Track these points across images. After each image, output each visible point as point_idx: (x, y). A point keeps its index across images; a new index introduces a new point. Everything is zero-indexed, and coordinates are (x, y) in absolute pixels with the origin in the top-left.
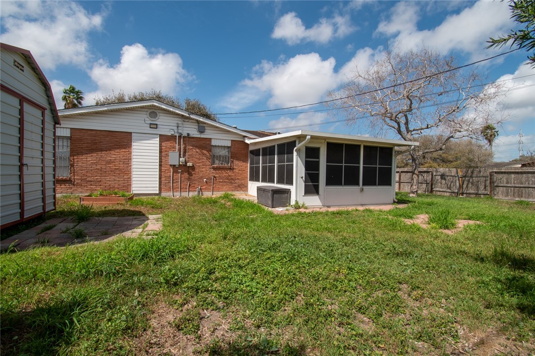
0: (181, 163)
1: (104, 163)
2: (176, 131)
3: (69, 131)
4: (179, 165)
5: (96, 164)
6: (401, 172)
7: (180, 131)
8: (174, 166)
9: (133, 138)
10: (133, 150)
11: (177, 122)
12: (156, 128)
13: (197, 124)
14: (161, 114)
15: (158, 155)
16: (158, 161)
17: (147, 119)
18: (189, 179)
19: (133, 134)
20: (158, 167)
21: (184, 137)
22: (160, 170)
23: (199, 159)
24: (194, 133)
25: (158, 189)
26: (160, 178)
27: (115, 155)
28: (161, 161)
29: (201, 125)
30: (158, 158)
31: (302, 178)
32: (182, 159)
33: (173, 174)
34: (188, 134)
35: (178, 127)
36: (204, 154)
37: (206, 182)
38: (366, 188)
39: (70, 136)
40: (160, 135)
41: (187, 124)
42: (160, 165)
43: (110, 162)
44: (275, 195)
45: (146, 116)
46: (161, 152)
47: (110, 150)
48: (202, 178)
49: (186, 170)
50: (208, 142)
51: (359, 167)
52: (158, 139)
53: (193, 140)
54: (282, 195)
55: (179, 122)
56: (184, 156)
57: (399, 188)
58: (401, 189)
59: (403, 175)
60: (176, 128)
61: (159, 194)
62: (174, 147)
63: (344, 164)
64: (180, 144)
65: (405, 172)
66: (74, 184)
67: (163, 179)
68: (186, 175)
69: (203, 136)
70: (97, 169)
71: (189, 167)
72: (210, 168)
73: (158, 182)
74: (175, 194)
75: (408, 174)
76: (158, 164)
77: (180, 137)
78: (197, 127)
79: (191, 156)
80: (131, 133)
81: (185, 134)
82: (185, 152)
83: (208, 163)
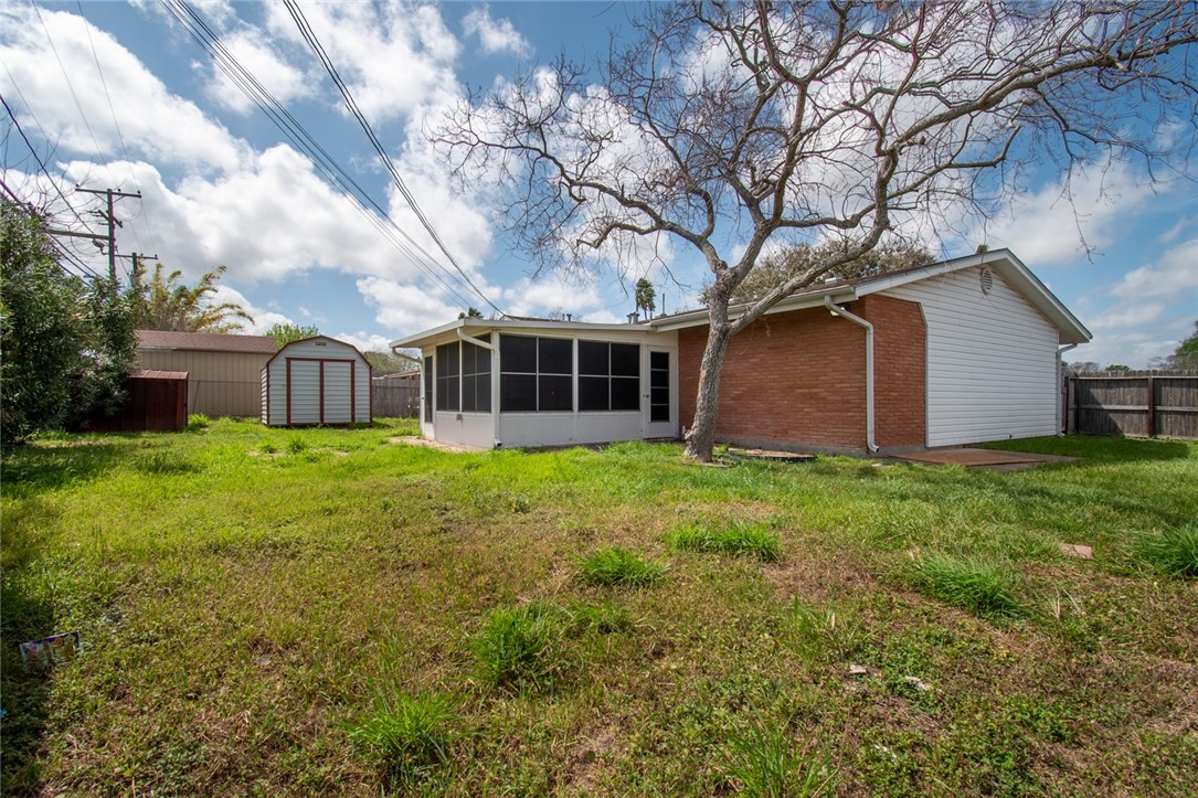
38: (466, 415)
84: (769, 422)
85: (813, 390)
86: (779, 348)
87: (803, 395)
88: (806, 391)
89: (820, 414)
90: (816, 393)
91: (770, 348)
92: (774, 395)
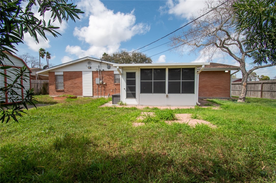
0: (100, 83)
1: (73, 84)
2: (98, 69)
3: (63, 72)
4: (100, 84)
5: (71, 84)
6: (263, 83)
7: (100, 69)
8: (98, 84)
9: (83, 73)
10: (83, 79)
11: (98, 65)
12: (91, 68)
13: (107, 65)
14: (92, 62)
15: (92, 80)
16: (92, 82)
17: (87, 65)
18: (104, 90)
19: (83, 72)
20: (92, 85)
21: (102, 71)
22: (93, 86)
23: (109, 81)
24: (106, 69)
25: (92, 94)
26: (93, 90)
27: (77, 81)
28: (93, 83)
29: (109, 65)
30: (92, 81)
31: (125, 89)
32: (101, 81)
33: (98, 88)
34: (103, 70)
35: (99, 67)
36: (111, 78)
37: (112, 91)
38: (171, 95)
39: (63, 74)
40: (92, 71)
41: (103, 65)
42: (93, 84)
43: (75, 84)
44: (114, 98)
45: (87, 64)
46: (93, 78)
47: (75, 79)
48: (110, 89)
49: (103, 85)
50: (112, 73)
51: (165, 82)
52: (92, 73)
53: (106, 72)
54: (118, 98)
55: (99, 65)
56: (102, 79)
57: (261, 96)
58: (263, 96)
59: (265, 85)
60: (98, 67)
61: (93, 96)
62: (98, 76)
63: (153, 81)
64: (100, 74)
65: (266, 83)
66: (65, 92)
67: (94, 90)
68: (103, 88)
69: (110, 70)
70: (72, 86)
71: (104, 84)
72: (114, 85)
73: (92, 91)
74: (99, 96)
75: (268, 84)
76: (92, 84)
77: (100, 71)
78: (107, 66)
79: (105, 79)
80: (82, 71)
81: (102, 70)
82: (102, 78)
83: (113, 82)
84: (207, 93)
85: (219, 86)
86: (210, 77)
87: (216, 87)
88: (217, 86)
89: (220, 91)
90: (219, 87)
91: (208, 77)
92: (209, 87)
